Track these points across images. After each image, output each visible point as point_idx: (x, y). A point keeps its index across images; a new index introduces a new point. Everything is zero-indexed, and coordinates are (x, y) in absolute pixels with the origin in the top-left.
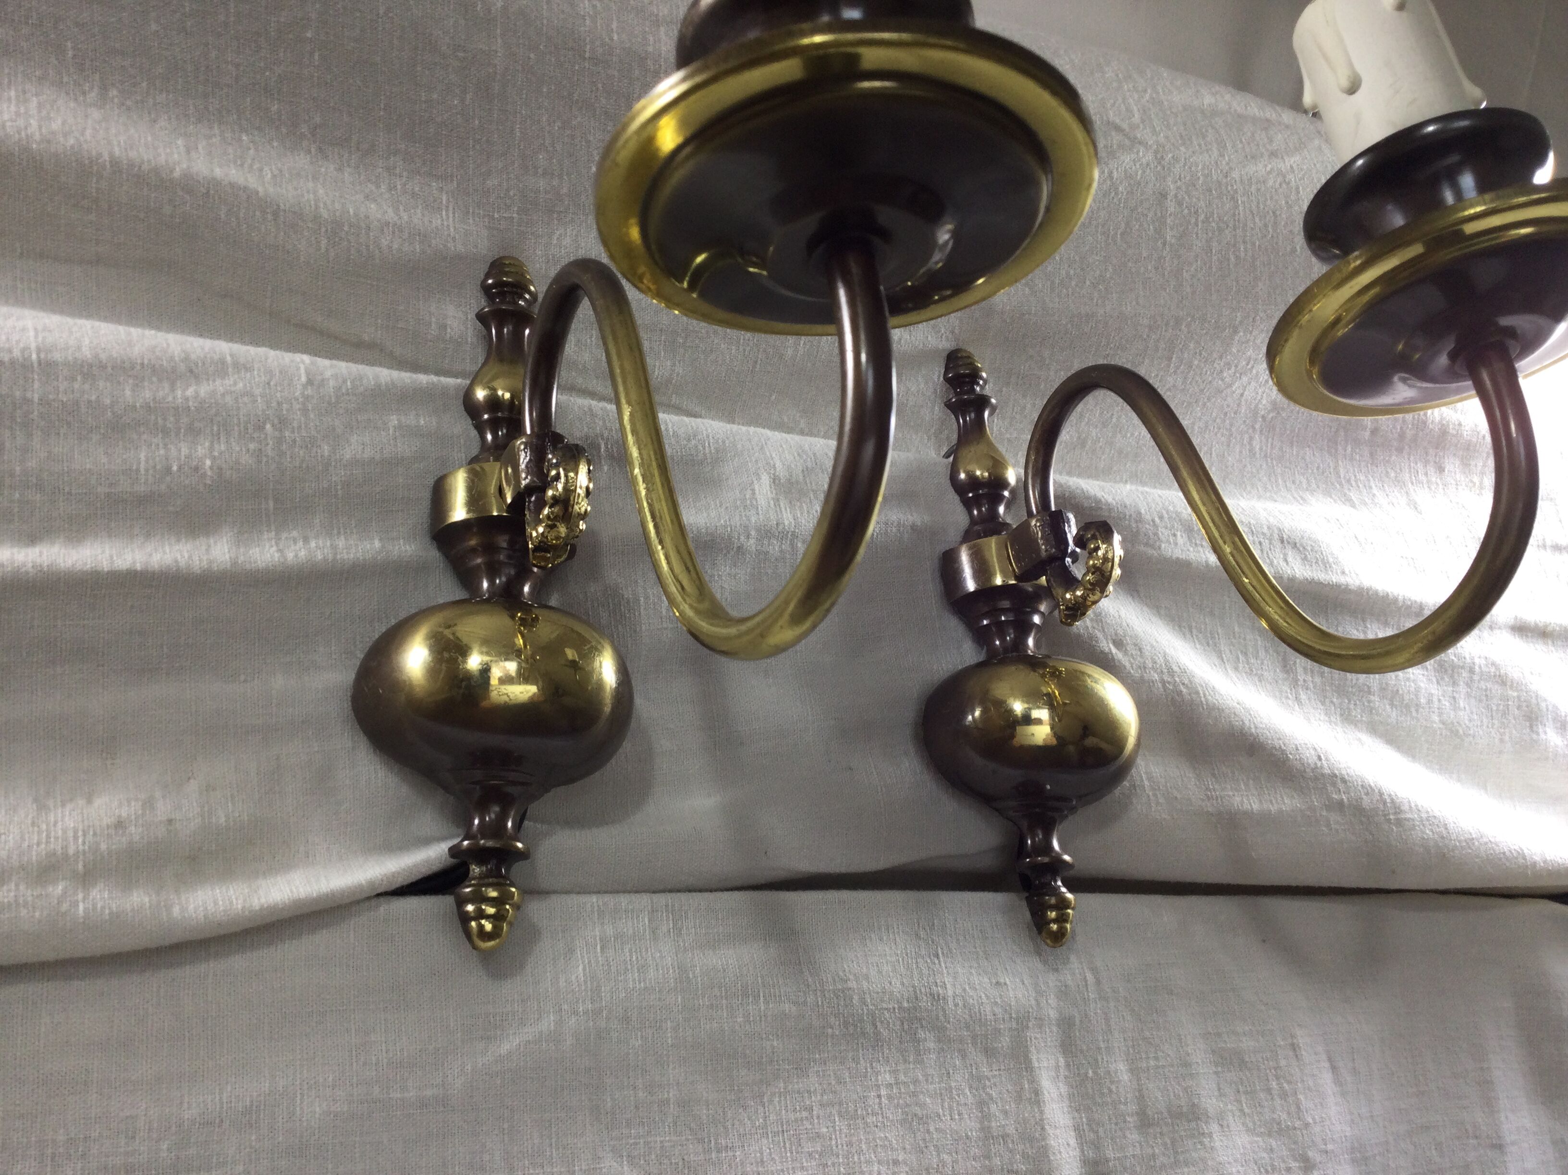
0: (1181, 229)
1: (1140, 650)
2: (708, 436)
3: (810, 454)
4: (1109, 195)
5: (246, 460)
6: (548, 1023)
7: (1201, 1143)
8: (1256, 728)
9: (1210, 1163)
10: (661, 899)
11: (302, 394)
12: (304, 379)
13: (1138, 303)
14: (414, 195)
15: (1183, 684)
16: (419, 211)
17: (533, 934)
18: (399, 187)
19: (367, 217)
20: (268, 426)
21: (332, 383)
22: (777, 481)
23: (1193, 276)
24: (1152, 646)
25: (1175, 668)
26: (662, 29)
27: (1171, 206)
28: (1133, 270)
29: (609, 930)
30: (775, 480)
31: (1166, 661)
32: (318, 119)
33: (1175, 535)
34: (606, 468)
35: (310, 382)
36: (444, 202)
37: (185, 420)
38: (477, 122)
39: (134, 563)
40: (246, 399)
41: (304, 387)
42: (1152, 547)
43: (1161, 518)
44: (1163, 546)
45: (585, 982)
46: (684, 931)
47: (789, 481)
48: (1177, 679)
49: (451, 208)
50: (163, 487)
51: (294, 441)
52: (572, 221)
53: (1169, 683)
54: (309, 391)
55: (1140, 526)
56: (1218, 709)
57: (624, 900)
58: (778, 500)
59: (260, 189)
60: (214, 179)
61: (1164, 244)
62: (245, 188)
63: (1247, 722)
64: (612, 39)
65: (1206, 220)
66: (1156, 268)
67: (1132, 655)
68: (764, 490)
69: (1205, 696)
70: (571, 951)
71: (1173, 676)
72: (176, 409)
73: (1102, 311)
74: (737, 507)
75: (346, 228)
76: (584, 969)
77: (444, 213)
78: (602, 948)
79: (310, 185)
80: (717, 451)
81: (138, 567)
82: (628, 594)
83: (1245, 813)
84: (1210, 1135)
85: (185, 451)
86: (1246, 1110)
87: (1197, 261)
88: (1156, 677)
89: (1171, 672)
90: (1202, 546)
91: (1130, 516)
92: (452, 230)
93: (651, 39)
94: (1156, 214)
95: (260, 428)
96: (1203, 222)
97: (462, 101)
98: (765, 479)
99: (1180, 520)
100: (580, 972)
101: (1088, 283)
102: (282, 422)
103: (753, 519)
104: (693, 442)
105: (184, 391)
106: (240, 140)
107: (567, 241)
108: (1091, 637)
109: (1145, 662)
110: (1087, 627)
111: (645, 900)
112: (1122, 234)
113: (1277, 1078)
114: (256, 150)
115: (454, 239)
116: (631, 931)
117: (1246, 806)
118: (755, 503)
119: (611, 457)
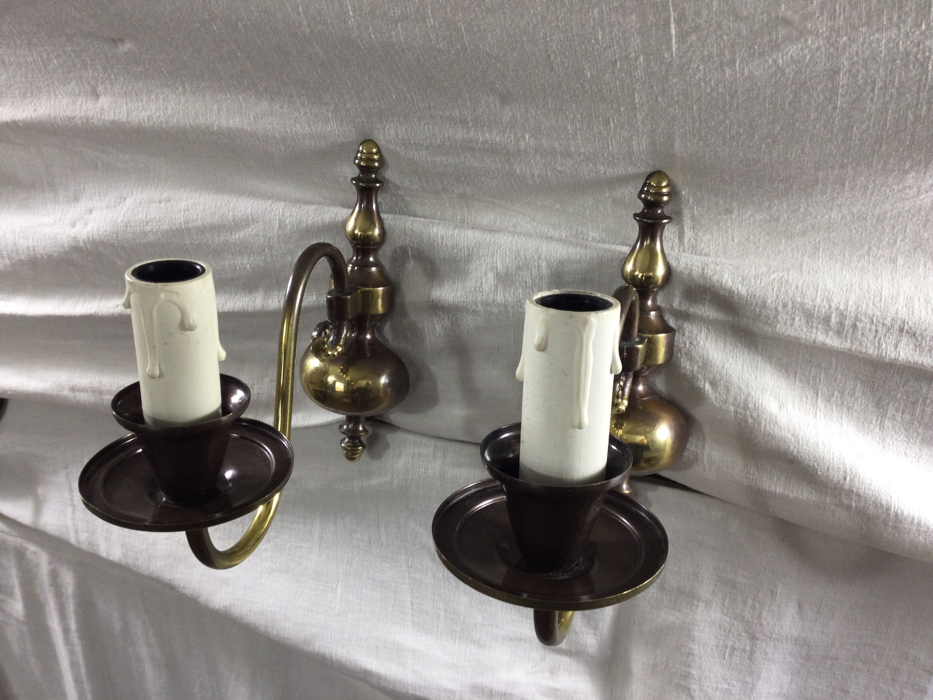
0: (855, 96)
1: (728, 391)
2: (464, 247)
3: (523, 257)
4: (776, 76)
5: (262, 264)
6: (388, 478)
7: (691, 607)
8: (798, 452)
9: (690, 617)
10: (440, 443)
11: (277, 233)
12: (277, 226)
13: (803, 152)
14: (316, 116)
15: (752, 416)
16: (320, 124)
17: (387, 446)
18: (309, 112)
19: (296, 133)
20: (267, 249)
21: (289, 227)
22: (499, 275)
23: (863, 132)
24: (740, 388)
25: (751, 405)
26: (399, 24)
27: (843, 79)
28: (802, 128)
29: (416, 451)
30: (498, 275)
31: (746, 400)
32: (264, 85)
33: (794, 319)
34: (412, 262)
35: (280, 227)
36: (331, 117)
37: (237, 249)
38: (329, 81)
39: (229, 308)
40: (257, 238)
41: (278, 230)
42: (770, 325)
43: (785, 306)
44: (779, 326)
45: (403, 468)
46: (447, 458)
47: (506, 274)
48: (748, 413)
49: (334, 120)
50: (236, 275)
51: (277, 255)
52: (392, 121)
53: (740, 414)
54: (280, 233)
55: (763, 311)
56: (772, 436)
57: (424, 440)
58: (497, 287)
59: (249, 129)
60: (229, 128)
61: (835, 108)
62: (243, 130)
63: (792, 448)
64: (371, 38)
65: (885, 87)
66: (825, 127)
67: (720, 393)
68: (490, 279)
69: (765, 426)
70: (400, 456)
71: (746, 411)
72: (233, 244)
73: (766, 159)
74: (471, 292)
75: (289, 140)
76: (403, 464)
77: (331, 122)
78: (412, 457)
79: (270, 119)
80: (468, 255)
81: (231, 310)
82: (419, 326)
83: (770, 492)
84: (697, 607)
85: (240, 262)
86: (726, 604)
87: (869, 120)
88: (732, 408)
89: (746, 407)
90: (817, 328)
91: (756, 304)
92: (337, 132)
93: (394, 33)
94: (826, 86)
95: (264, 250)
96: (881, 89)
97: (317, 72)
98: (491, 275)
99: (803, 309)
100: (401, 464)
101: (757, 137)
102: (271, 248)
103: (479, 299)
104: (455, 250)
105: (235, 235)
106: (239, 99)
107: (392, 132)
108: (693, 377)
109: (727, 399)
110: (693, 371)
111: (432, 442)
112: (790, 103)
113: (754, 600)
114: (246, 102)
115: (339, 136)
116: (425, 453)
117: (773, 489)
118: (481, 289)
119: (414, 256)
